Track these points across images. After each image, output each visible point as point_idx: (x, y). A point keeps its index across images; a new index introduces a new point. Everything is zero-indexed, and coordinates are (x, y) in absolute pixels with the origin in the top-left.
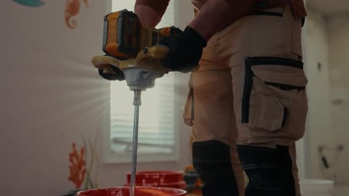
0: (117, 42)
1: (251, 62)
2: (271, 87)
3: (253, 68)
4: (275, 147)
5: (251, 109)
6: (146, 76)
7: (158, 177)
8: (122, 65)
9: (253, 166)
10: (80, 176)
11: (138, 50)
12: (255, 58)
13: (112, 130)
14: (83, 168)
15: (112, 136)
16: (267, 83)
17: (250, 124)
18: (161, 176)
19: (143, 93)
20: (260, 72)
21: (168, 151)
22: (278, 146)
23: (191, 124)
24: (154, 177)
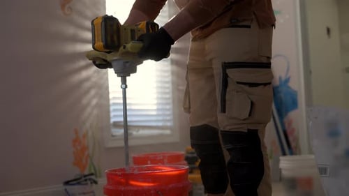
0: (102, 41)
1: (227, 66)
2: (243, 86)
3: (228, 71)
4: (246, 131)
5: (227, 103)
6: (128, 65)
7: (162, 158)
8: (109, 57)
9: (230, 146)
10: (84, 161)
11: (119, 46)
12: (229, 63)
13: (112, 114)
14: (86, 153)
15: (112, 120)
16: (238, 83)
17: (226, 114)
18: (164, 157)
19: (128, 78)
20: (234, 74)
21: (168, 132)
22: (248, 130)
23: (189, 112)
24: (158, 158)
